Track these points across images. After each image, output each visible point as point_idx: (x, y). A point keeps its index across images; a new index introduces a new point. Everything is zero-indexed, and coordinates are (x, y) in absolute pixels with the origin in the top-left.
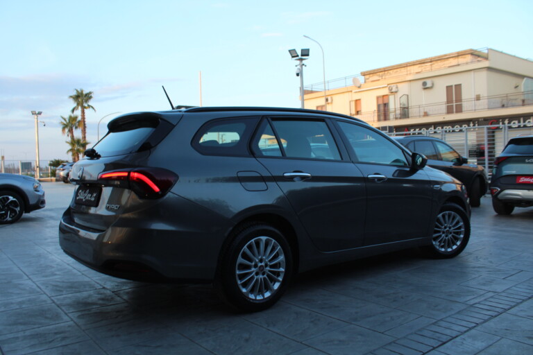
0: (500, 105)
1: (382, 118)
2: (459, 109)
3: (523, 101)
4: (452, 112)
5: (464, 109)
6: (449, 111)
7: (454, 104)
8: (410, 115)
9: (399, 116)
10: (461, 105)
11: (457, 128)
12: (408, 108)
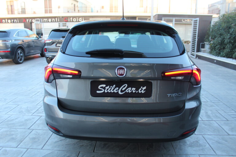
0: (67, 11)
1: (10, 12)
2: (51, 12)
3: (79, 11)
4: (47, 13)
5: (53, 12)
6: (46, 12)
7: (48, 9)
8: (26, 13)
9: (20, 13)
10: (51, 10)
11: (50, 20)
12: (25, 9)
